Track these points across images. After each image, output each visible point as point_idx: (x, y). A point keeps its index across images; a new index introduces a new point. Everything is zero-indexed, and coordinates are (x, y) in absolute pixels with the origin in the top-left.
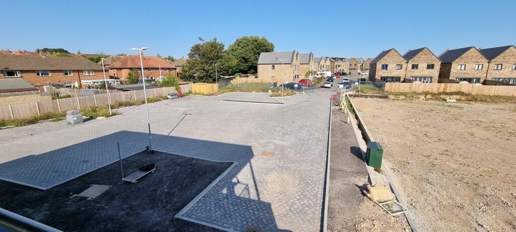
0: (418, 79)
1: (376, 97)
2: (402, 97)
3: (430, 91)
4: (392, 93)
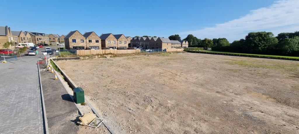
0: (93, 47)
1: (73, 59)
2: (87, 58)
3: (99, 54)
4: (81, 56)
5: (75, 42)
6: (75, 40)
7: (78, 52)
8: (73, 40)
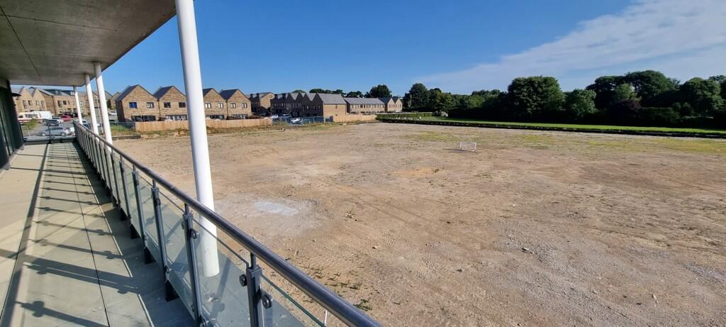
0: (174, 117)
1: (127, 138)
2: (156, 135)
3: (182, 128)
4: (145, 133)
5: (136, 107)
6: (135, 103)
7: (138, 125)
8: (130, 103)
